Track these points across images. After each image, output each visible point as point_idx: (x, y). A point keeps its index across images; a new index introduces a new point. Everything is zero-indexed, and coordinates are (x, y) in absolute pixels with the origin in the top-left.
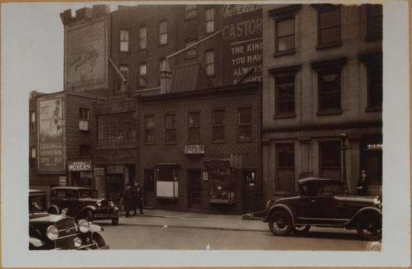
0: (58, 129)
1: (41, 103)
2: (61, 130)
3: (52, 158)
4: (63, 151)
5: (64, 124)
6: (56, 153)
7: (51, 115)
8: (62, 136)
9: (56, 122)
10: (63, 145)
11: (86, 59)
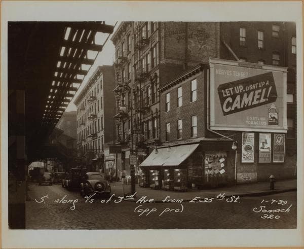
11: (192, 35)
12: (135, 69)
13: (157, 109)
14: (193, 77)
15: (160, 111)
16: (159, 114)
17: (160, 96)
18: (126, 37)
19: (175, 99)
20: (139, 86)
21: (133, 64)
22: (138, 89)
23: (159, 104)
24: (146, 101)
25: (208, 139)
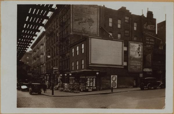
0: (139, 56)
1: (131, 44)
2: (140, 56)
3: (136, 67)
4: (141, 64)
5: (142, 54)
6: (138, 64)
7: (136, 49)
8: (141, 59)
9: (138, 53)
10: (141, 62)
11: (86, 21)
12: (60, 35)
13: (68, 55)
14: (83, 43)
15: (70, 56)
16: (69, 57)
17: (70, 49)
18: (56, 19)
19: (76, 51)
20: (61, 43)
21: (59, 33)
22: (61, 45)
23: (69, 53)
24: (64, 51)
25: (88, 70)
